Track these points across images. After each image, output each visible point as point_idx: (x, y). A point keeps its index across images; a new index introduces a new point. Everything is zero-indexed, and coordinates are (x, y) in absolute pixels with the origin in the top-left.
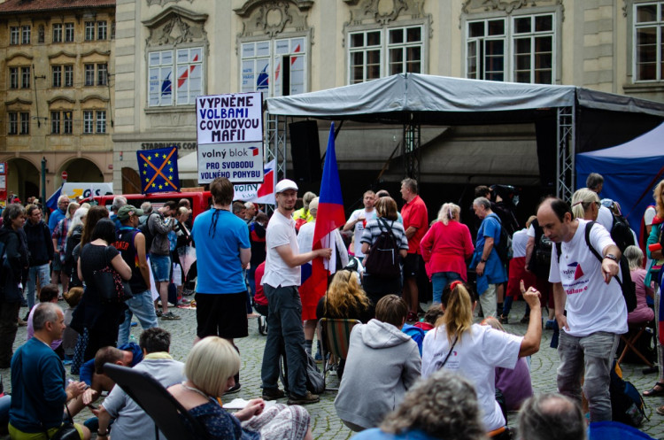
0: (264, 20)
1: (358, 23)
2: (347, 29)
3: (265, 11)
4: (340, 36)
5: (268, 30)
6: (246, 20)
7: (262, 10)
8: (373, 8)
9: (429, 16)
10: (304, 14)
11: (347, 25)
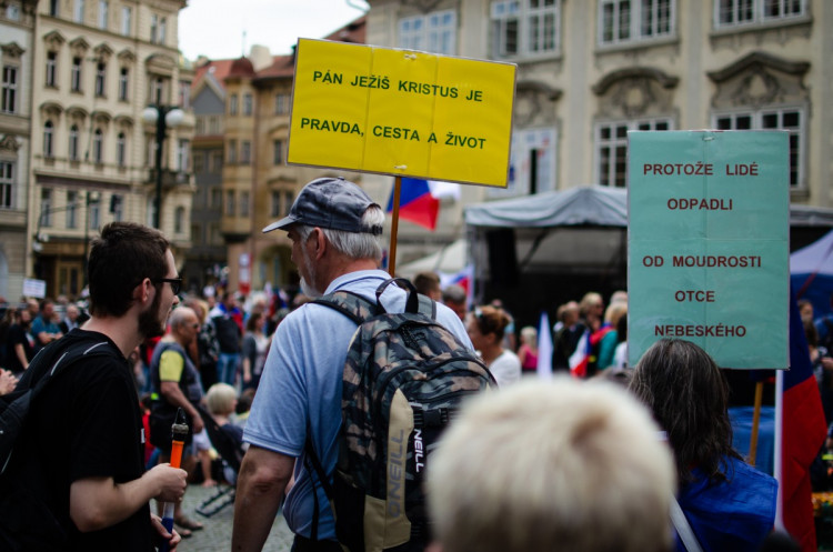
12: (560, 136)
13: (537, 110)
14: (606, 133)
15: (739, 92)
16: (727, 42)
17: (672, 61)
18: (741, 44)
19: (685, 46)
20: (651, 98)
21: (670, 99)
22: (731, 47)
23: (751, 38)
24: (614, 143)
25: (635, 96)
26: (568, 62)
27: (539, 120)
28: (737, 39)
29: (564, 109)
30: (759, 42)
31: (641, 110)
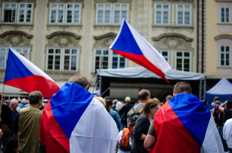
0: (10, 40)
1: (51, 45)
2: (47, 47)
3: (11, 37)
4: (43, 49)
5: (12, 44)
6: (2, 39)
7: (10, 36)
8: (58, 41)
9: (80, 46)
10: (29, 40)
11: (46, 46)
12: (31, 50)
13: (22, 41)
14: (51, 51)
15: (104, 43)
16: (100, 28)
17: (79, 31)
18: (105, 30)
19: (84, 27)
20: (70, 42)
21: (78, 43)
22: (102, 30)
23: (109, 28)
24: (54, 54)
25: (64, 40)
26: (35, 27)
27: (21, 44)
28: (103, 28)
29: (33, 42)
30: (112, 29)
31: (66, 45)
